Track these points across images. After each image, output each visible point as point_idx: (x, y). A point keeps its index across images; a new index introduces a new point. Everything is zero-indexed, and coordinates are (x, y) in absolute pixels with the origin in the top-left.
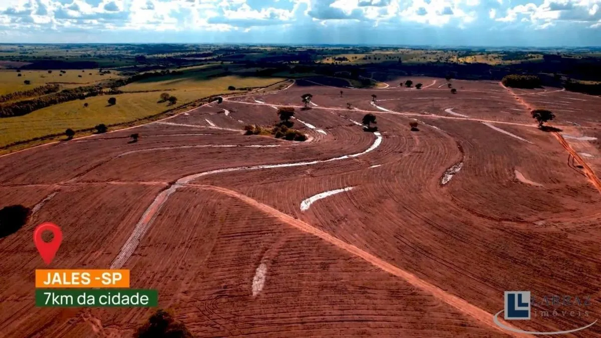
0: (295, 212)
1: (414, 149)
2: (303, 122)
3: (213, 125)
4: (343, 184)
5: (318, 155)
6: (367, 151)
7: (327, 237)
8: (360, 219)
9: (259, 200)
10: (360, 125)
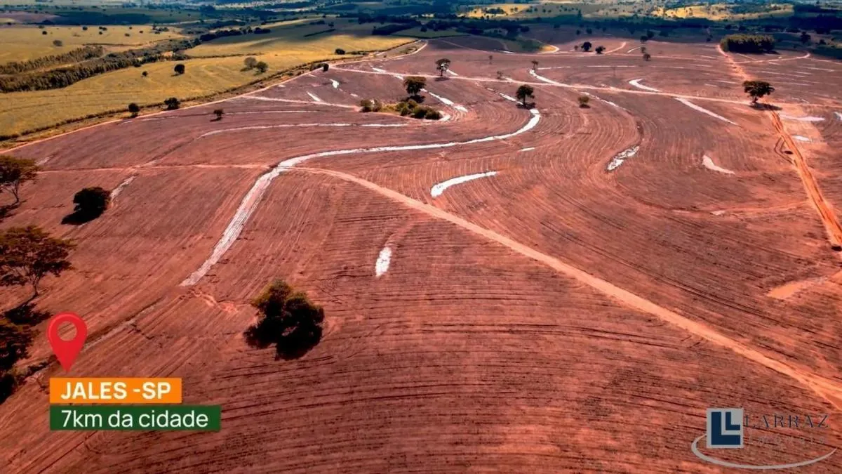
0: (425, 196)
1: (579, 130)
2: (438, 97)
3: (318, 101)
4: (484, 167)
5: (456, 136)
6: (520, 132)
7: (461, 222)
8: (502, 205)
9: (381, 184)
10: (513, 100)
